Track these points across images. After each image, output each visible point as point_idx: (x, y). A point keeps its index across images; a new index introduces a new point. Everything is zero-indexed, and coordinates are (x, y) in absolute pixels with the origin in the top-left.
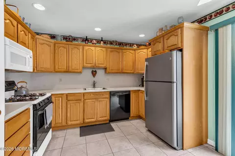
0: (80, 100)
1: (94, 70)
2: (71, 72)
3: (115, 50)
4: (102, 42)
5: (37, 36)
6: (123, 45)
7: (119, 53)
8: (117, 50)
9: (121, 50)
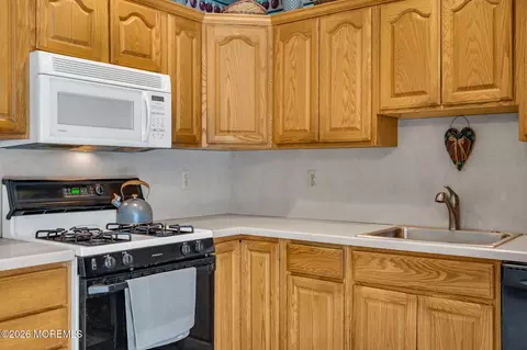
0: (339, 281)
1: (460, 127)
2: (325, 143)
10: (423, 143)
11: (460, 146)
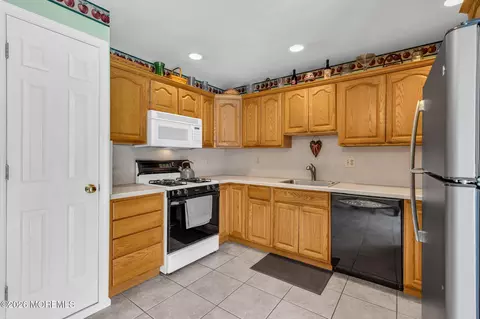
0: (268, 200)
1: (316, 140)
2: (263, 146)
3: (361, 81)
4: (328, 72)
5: (217, 96)
6: (399, 57)
7: (376, 86)
8: (369, 80)
9: (382, 78)
10: (302, 147)
11: (316, 148)
